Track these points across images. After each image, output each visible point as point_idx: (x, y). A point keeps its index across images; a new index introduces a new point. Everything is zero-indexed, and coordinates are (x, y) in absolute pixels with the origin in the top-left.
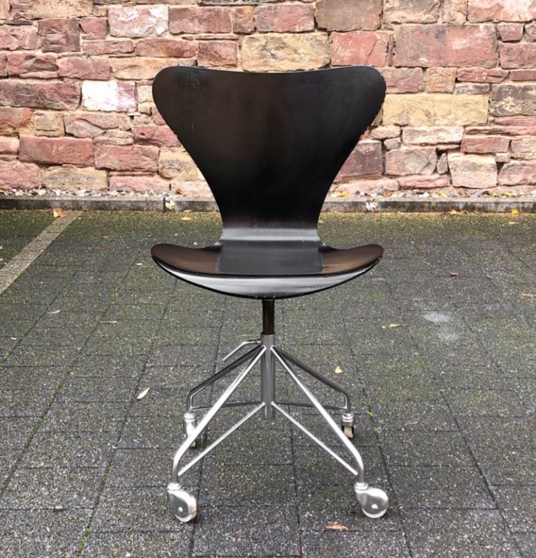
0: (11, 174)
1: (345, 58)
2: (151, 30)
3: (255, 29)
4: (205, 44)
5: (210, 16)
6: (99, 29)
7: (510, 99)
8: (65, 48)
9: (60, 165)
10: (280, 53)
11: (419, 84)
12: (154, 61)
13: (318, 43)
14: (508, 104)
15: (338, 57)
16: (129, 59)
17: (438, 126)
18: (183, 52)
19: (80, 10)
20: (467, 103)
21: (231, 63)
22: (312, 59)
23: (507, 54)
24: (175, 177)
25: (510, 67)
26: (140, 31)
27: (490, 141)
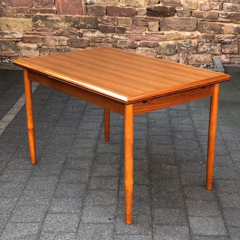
7: (40, 21)
11: (3, 14)
14: (40, 23)
17: (13, 31)
20: (23, 22)
23: (37, 2)
25: (39, 7)
27: (34, 38)
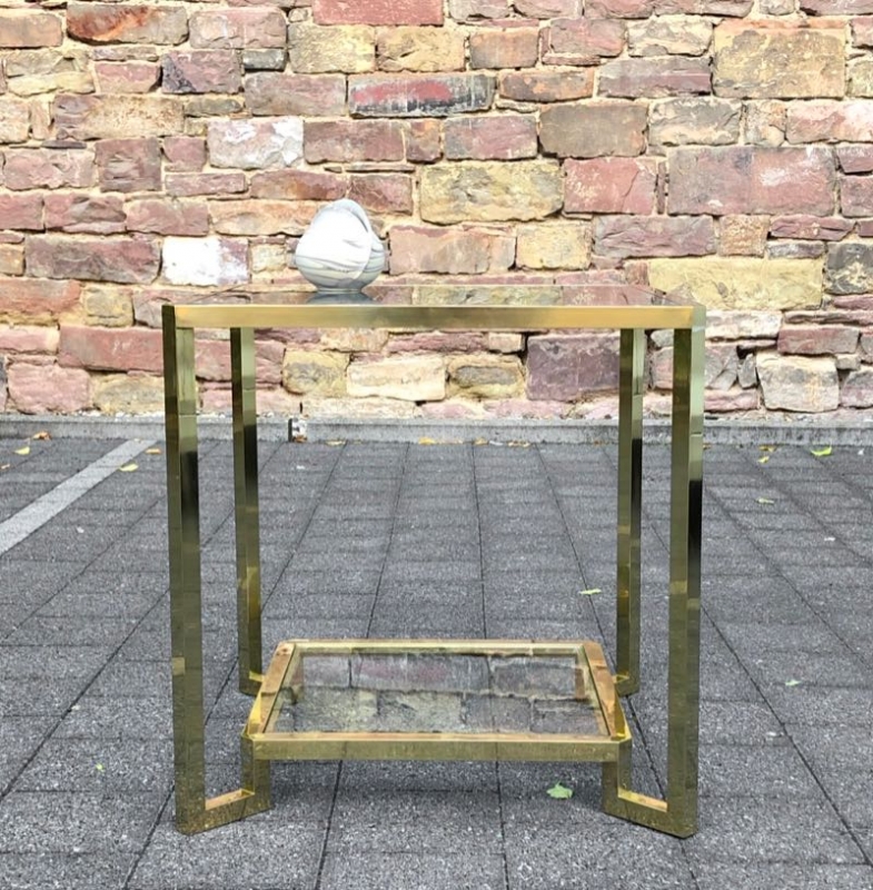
0: (44, 386)
1: (587, 200)
2: (275, 157)
3: (442, 154)
4: (360, 179)
5: (370, 134)
6: (193, 154)
7: (858, 266)
8: (138, 185)
9: (124, 372)
10: (481, 193)
11: (708, 243)
12: (280, 206)
13: (543, 176)
14: (855, 273)
15: (576, 199)
16: (239, 203)
17: (740, 309)
18: (325, 192)
19: (163, 126)
20: (787, 273)
21: (403, 208)
22: (535, 200)
23: (853, 194)
24: (309, 391)
25: (857, 214)
26: (257, 158)
27: (826, 335)
